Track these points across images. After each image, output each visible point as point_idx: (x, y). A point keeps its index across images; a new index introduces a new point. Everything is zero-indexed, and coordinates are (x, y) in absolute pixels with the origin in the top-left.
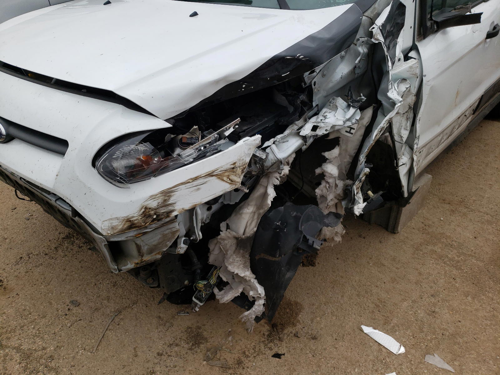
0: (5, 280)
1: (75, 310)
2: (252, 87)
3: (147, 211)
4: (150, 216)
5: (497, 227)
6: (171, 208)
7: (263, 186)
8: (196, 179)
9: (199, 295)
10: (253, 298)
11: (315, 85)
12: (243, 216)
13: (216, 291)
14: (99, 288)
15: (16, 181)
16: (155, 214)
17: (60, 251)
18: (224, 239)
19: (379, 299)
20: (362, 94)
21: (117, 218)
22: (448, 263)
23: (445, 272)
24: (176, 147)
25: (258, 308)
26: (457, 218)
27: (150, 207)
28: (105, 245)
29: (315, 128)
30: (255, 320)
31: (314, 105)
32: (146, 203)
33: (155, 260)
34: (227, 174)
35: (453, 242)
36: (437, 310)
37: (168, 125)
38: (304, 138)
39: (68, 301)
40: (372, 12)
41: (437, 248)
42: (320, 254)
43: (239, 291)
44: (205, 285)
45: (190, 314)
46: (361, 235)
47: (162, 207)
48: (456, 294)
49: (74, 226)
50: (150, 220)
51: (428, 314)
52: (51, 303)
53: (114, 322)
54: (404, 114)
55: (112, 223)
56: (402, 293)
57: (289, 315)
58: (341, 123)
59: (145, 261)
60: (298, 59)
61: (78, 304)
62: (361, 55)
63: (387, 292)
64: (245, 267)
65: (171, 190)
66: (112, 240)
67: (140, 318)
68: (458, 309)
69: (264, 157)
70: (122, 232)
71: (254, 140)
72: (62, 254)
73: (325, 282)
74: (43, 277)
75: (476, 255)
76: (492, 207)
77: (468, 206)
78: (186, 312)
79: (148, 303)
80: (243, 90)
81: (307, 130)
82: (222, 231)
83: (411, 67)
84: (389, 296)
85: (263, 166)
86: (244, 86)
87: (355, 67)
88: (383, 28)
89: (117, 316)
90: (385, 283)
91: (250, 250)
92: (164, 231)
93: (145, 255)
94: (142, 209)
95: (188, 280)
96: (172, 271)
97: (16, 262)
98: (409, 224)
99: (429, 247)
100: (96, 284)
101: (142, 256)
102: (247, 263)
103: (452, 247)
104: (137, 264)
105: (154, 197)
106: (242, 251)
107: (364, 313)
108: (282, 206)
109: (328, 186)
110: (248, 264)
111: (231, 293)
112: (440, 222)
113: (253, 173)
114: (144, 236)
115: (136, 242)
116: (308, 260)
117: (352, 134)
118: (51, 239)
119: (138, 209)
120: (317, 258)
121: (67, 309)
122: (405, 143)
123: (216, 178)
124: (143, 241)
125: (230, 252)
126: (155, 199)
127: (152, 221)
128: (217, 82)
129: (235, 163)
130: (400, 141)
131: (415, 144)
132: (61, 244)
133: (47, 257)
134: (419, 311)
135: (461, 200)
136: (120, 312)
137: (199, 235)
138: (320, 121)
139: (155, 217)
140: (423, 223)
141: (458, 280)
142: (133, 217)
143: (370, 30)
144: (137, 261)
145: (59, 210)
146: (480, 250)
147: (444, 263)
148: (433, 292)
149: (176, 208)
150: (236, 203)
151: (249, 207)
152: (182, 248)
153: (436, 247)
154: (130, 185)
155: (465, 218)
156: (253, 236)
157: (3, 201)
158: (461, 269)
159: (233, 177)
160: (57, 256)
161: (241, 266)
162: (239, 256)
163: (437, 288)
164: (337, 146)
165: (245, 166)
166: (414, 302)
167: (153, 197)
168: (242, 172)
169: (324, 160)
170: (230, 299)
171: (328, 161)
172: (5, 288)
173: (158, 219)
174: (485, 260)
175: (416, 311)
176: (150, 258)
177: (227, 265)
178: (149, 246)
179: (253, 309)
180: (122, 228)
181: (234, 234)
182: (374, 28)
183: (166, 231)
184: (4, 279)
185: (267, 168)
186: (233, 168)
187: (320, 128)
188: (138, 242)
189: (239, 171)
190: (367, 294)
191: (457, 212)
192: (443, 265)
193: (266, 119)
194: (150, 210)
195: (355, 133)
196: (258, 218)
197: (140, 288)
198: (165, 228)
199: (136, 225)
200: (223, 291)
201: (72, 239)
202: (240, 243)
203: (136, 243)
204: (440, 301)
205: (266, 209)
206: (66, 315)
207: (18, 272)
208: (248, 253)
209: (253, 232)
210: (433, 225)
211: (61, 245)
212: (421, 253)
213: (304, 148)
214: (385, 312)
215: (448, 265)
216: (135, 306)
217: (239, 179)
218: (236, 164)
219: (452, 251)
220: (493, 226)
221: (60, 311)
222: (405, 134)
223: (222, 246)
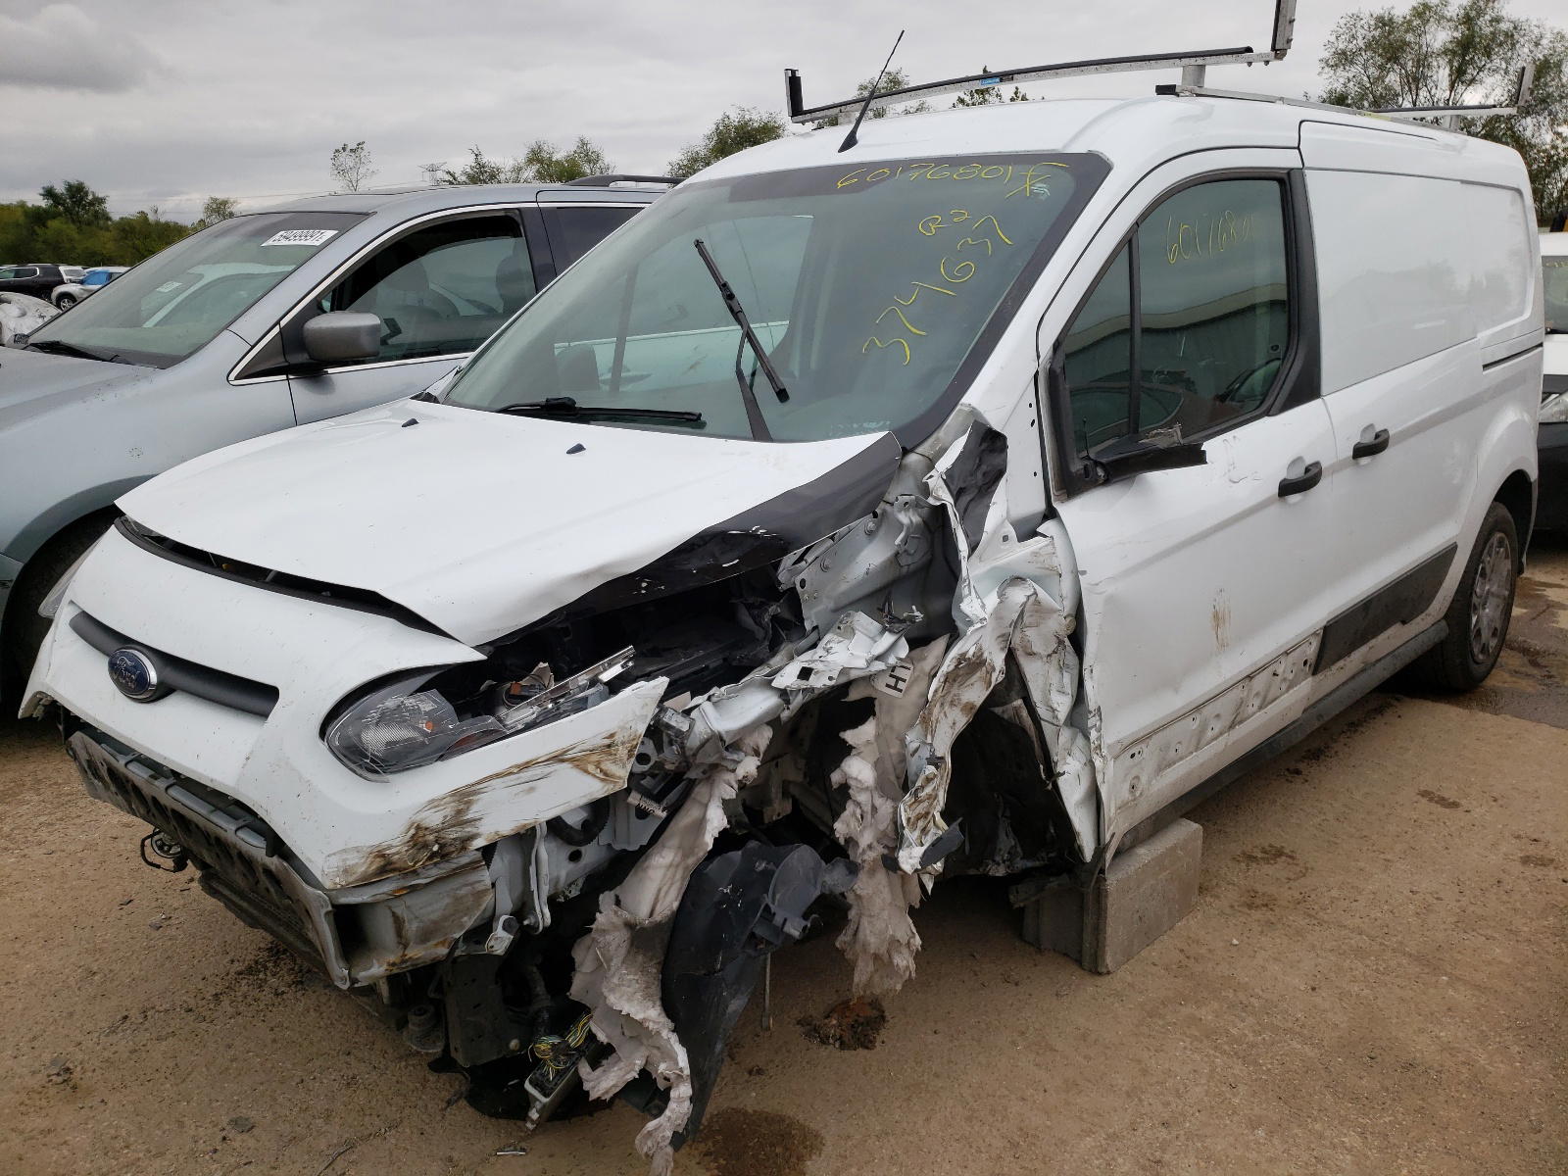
0: (79, 1069)
1: (238, 1140)
2: (663, 587)
3: (421, 833)
4: (426, 846)
5: (1377, 964)
6: (469, 830)
7: (700, 803)
8: (526, 766)
9: (541, 1074)
10: (667, 1079)
11: (802, 587)
12: (651, 873)
13: (584, 1069)
14: (308, 1090)
15: (154, 799)
16: (436, 842)
17: (226, 1002)
18: (604, 930)
19: (1021, 1129)
20: (914, 607)
21: (357, 849)
22: (1226, 1047)
23: (1213, 1071)
24: (498, 706)
25: (677, 1109)
26: (1278, 941)
27: (427, 825)
28: (327, 913)
29: (805, 673)
30: (671, 1143)
31: (808, 626)
32: (418, 818)
33: (434, 959)
34: (595, 758)
35: (1252, 999)
36: (1167, 1157)
37: (479, 656)
38: (784, 694)
39: (225, 1120)
40: (932, 446)
41: (1206, 1014)
42: (891, 1021)
43: (635, 1064)
44: (553, 1045)
45: (527, 1154)
46: (1009, 977)
47: (452, 827)
48: (1228, 1122)
49: (267, 890)
50: (426, 854)
51: (1144, 1168)
52: (181, 1124)
53: (333, 1169)
54: (1050, 655)
55: (347, 859)
56: (1085, 1116)
57: (780, 1161)
58: (862, 663)
59: (410, 958)
60: (755, 536)
61: (250, 1126)
62: (905, 529)
63: (1046, 1112)
64: (647, 997)
65: (473, 788)
66: (344, 900)
67: (400, 1161)
68: (1224, 1158)
69: (685, 728)
70: (365, 882)
71: (654, 688)
72: (229, 1009)
73: (889, 1087)
74: (171, 1064)
75: (1305, 1032)
76: (1379, 915)
77: (1313, 913)
78: (518, 1148)
79: (426, 1127)
80: (643, 592)
81: (788, 678)
82: (601, 913)
83: (1035, 554)
84: (1048, 1123)
85: (682, 747)
86: (644, 585)
87: (897, 554)
88: (949, 478)
89: (342, 1156)
90: (1045, 1091)
91: (663, 958)
92: (457, 889)
93: (411, 944)
94: (409, 829)
95: (520, 1039)
96: (479, 1005)
97: (109, 1028)
98: (1143, 953)
99: (1183, 1009)
100: (302, 1081)
101: (405, 947)
102: (653, 987)
103: (1245, 1012)
104: (394, 964)
105: (436, 804)
106: (640, 958)
107: (974, 1161)
108: (739, 850)
109: (858, 811)
110: (656, 990)
111: (616, 1069)
112: (1229, 951)
113: (668, 767)
114: (411, 894)
115: (394, 910)
116: (855, 1032)
117: (901, 691)
118: (207, 973)
119: (403, 829)
120: (883, 1032)
121: (220, 1137)
122: (1065, 724)
123: (570, 765)
124: (408, 907)
125: (616, 962)
126: (438, 809)
127: (430, 858)
128: (586, 576)
129: (612, 736)
130: (1051, 720)
131: (1092, 727)
132: (233, 986)
133: (191, 1017)
134: (1120, 1161)
135: (1300, 897)
136: (351, 1147)
137: (543, 916)
138: (818, 658)
139: (436, 848)
140: (1182, 951)
141: (1242, 1089)
142: (390, 847)
143: (924, 480)
144: (392, 959)
145: (241, 855)
146: (1318, 1019)
147: (1216, 1048)
148: (1166, 1116)
149: (480, 831)
150: (641, 846)
151: (664, 853)
152: (500, 940)
153: (1203, 1011)
154: (390, 777)
155: (1298, 941)
156: (669, 919)
157: (101, 885)
158: (1255, 1063)
159: (608, 766)
160: (216, 1014)
161: (638, 996)
162: (633, 970)
163: (1180, 1107)
164: (871, 718)
165: (635, 743)
166: (1112, 1137)
167: (434, 804)
168: (630, 756)
169: (847, 750)
170: (614, 1086)
171: (854, 752)
172: (74, 1088)
173: (443, 855)
174: (1325, 1043)
175: (1113, 1159)
176: (423, 953)
177: (606, 994)
178: (421, 921)
179: (667, 1112)
180: (365, 872)
181: (626, 915)
182: (931, 477)
183: (460, 887)
184: (76, 1067)
185: (691, 753)
186: (609, 746)
187: (817, 672)
188: (398, 911)
189: (622, 752)
190: (994, 1116)
191: (1280, 926)
192: (1212, 1052)
193: (701, 653)
194: (427, 832)
195: (908, 688)
196: (683, 879)
197: (413, 1091)
198: (460, 881)
199: (397, 866)
200: (599, 1071)
201: (261, 976)
202: (640, 937)
203: (394, 914)
204: (1182, 1138)
205: (701, 854)
206: (215, 1151)
207: (113, 1050)
208: (655, 962)
209: (669, 913)
210: (1210, 956)
211: (231, 988)
212: (1161, 1023)
213: (785, 715)
214: (1031, 1160)
215: (1224, 1052)
216: (393, 1132)
217: (621, 772)
218: (616, 737)
219: (1243, 1021)
220: (1369, 962)
221: (202, 1141)
222: (1063, 704)
223: (600, 948)
